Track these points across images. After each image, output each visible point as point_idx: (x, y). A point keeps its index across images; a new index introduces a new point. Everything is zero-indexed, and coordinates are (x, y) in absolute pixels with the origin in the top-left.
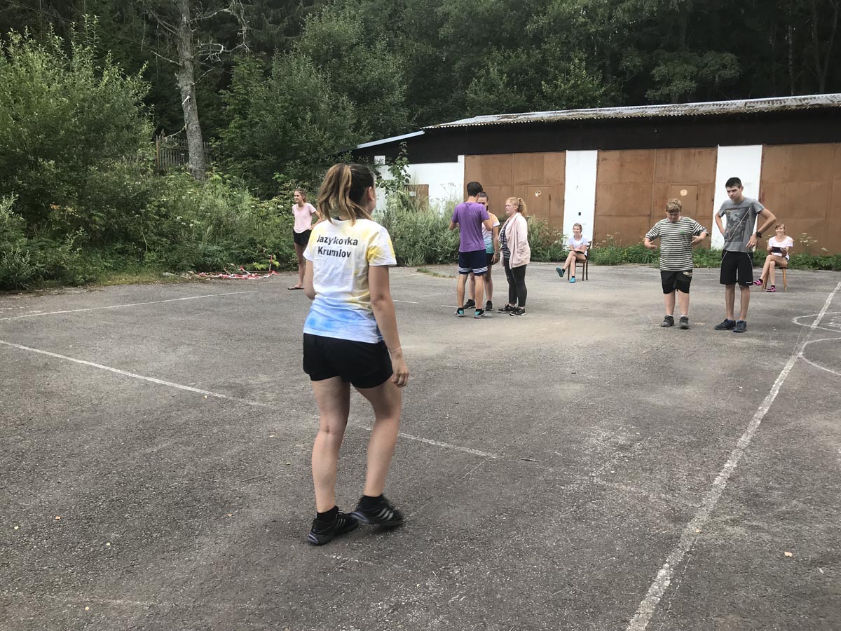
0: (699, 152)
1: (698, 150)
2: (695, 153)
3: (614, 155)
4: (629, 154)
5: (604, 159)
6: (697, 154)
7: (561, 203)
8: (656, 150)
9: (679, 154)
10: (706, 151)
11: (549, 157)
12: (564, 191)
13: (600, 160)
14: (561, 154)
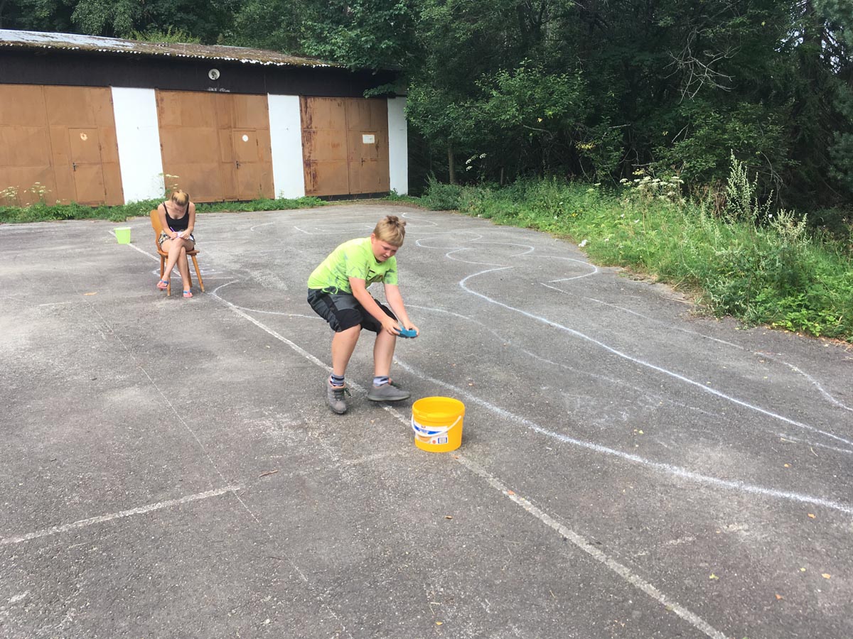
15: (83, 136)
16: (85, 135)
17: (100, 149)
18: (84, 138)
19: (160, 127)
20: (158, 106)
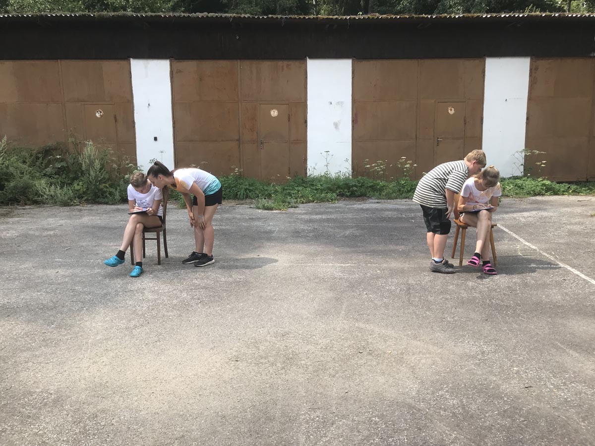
0: (288, 65)
1: (285, 63)
2: (283, 66)
3: (190, 66)
4: (209, 66)
5: (179, 71)
6: (285, 67)
7: (131, 125)
8: (239, 61)
9: (266, 66)
10: (294, 64)
11: (109, 66)
12: (133, 110)
13: (174, 73)
14: (123, 63)
15: (451, 110)
16: (453, 109)
17: (465, 124)
18: (452, 112)
19: (530, 99)
20: (530, 75)
